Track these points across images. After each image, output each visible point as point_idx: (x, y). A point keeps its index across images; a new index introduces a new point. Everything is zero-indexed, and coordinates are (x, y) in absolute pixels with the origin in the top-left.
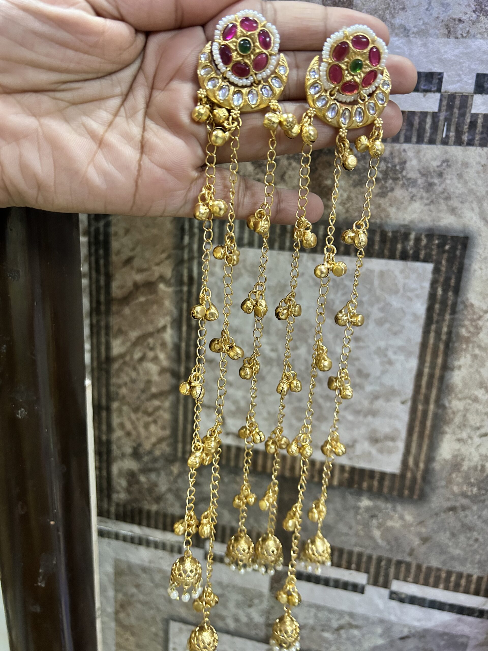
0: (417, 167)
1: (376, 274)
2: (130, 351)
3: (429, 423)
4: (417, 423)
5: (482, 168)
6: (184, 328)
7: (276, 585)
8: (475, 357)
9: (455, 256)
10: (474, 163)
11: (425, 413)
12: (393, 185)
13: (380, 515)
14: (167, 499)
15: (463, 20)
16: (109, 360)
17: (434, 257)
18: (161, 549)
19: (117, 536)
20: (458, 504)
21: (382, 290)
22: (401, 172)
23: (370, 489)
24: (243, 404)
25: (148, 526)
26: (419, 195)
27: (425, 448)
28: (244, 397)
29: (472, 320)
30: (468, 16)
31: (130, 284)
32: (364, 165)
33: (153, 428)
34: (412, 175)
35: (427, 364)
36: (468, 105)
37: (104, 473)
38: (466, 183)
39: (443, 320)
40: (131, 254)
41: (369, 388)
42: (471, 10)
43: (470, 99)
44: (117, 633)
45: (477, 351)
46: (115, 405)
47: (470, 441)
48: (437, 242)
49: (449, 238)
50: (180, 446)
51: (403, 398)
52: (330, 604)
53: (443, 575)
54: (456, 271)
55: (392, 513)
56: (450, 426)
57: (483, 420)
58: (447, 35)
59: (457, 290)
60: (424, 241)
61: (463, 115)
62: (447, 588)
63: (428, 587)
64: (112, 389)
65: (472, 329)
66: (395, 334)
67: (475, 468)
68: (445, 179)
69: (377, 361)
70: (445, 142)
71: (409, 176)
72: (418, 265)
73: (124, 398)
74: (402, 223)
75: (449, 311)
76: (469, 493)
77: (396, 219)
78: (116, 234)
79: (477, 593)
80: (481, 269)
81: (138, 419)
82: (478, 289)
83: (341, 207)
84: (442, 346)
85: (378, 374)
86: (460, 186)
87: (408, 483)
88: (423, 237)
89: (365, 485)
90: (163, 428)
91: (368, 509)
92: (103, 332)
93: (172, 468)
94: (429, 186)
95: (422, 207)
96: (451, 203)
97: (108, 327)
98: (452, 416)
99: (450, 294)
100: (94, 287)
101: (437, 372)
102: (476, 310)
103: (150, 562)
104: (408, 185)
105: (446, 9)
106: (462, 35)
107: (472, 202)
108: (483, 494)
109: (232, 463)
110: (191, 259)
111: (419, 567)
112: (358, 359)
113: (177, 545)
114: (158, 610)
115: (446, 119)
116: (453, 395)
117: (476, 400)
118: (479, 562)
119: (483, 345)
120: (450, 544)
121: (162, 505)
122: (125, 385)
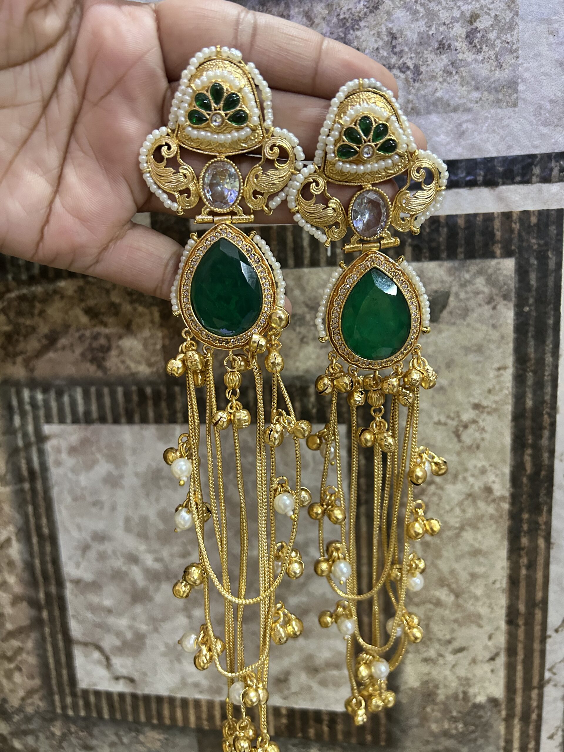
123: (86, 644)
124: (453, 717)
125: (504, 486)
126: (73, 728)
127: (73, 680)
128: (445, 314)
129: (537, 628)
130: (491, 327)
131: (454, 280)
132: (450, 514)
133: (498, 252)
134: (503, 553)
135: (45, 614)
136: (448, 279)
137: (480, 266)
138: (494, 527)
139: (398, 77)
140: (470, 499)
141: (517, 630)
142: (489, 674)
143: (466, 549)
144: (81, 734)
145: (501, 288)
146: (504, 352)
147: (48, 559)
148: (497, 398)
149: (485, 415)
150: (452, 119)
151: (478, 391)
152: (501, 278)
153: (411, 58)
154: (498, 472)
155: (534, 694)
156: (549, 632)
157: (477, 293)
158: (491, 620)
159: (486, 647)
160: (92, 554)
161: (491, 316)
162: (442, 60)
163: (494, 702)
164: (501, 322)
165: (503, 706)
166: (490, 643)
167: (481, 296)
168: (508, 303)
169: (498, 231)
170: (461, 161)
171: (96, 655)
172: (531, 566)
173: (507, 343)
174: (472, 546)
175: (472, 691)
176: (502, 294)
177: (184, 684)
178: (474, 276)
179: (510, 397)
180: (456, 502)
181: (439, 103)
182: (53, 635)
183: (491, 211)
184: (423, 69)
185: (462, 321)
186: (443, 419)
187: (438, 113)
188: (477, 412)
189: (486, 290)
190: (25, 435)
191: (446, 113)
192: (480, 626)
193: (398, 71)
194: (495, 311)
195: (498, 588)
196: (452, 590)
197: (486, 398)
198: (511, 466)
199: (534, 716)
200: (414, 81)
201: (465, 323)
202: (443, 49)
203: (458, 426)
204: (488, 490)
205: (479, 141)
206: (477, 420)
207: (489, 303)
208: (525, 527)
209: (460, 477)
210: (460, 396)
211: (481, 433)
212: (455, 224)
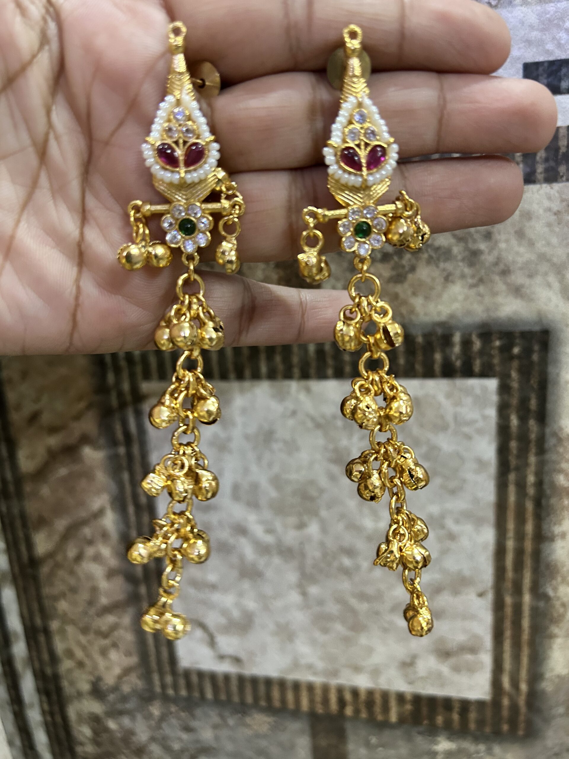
2: (60, 547)
3: (526, 623)
4: (508, 624)
5: (555, 217)
6: (131, 509)
9: (532, 363)
10: (541, 211)
11: (518, 608)
12: (414, 261)
14: (151, 752)
16: (34, 562)
17: (498, 368)
21: (422, 426)
23: (448, 725)
24: (236, 614)
26: (458, 273)
27: (525, 660)
28: (237, 605)
31: (42, 452)
33: (114, 655)
34: (443, 241)
35: (511, 534)
37: (58, 719)
38: (531, 244)
39: (527, 465)
40: (37, 407)
46: (54, 625)
48: (497, 343)
49: (518, 334)
50: (156, 678)
51: (480, 588)
54: (535, 386)
56: (561, 625)
59: (542, 417)
60: (477, 344)
64: (47, 603)
66: (453, 492)
68: (496, 242)
71: (437, 244)
72: (473, 383)
73: (65, 614)
74: (437, 319)
75: (533, 450)
77: (426, 314)
81: (90, 643)
84: (530, 506)
86: (522, 250)
87: (505, 713)
88: (474, 338)
89: (440, 720)
90: (128, 654)
91: (449, 754)
92: (18, 524)
93: (151, 708)
94: (473, 257)
95: (466, 291)
96: (512, 278)
97: (23, 517)
98: (561, 610)
99: (532, 423)
101: (528, 545)
104: (438, 259)
107: (546, 274)
109: (236, 699)
110: (124, 407)
116: (559, 579)
122: (63, 595)
126: (173, 709)
127: (173, 659)
144: (183, 714)
171: (200, 633)
177: (296, 665)
190: (120, 394)
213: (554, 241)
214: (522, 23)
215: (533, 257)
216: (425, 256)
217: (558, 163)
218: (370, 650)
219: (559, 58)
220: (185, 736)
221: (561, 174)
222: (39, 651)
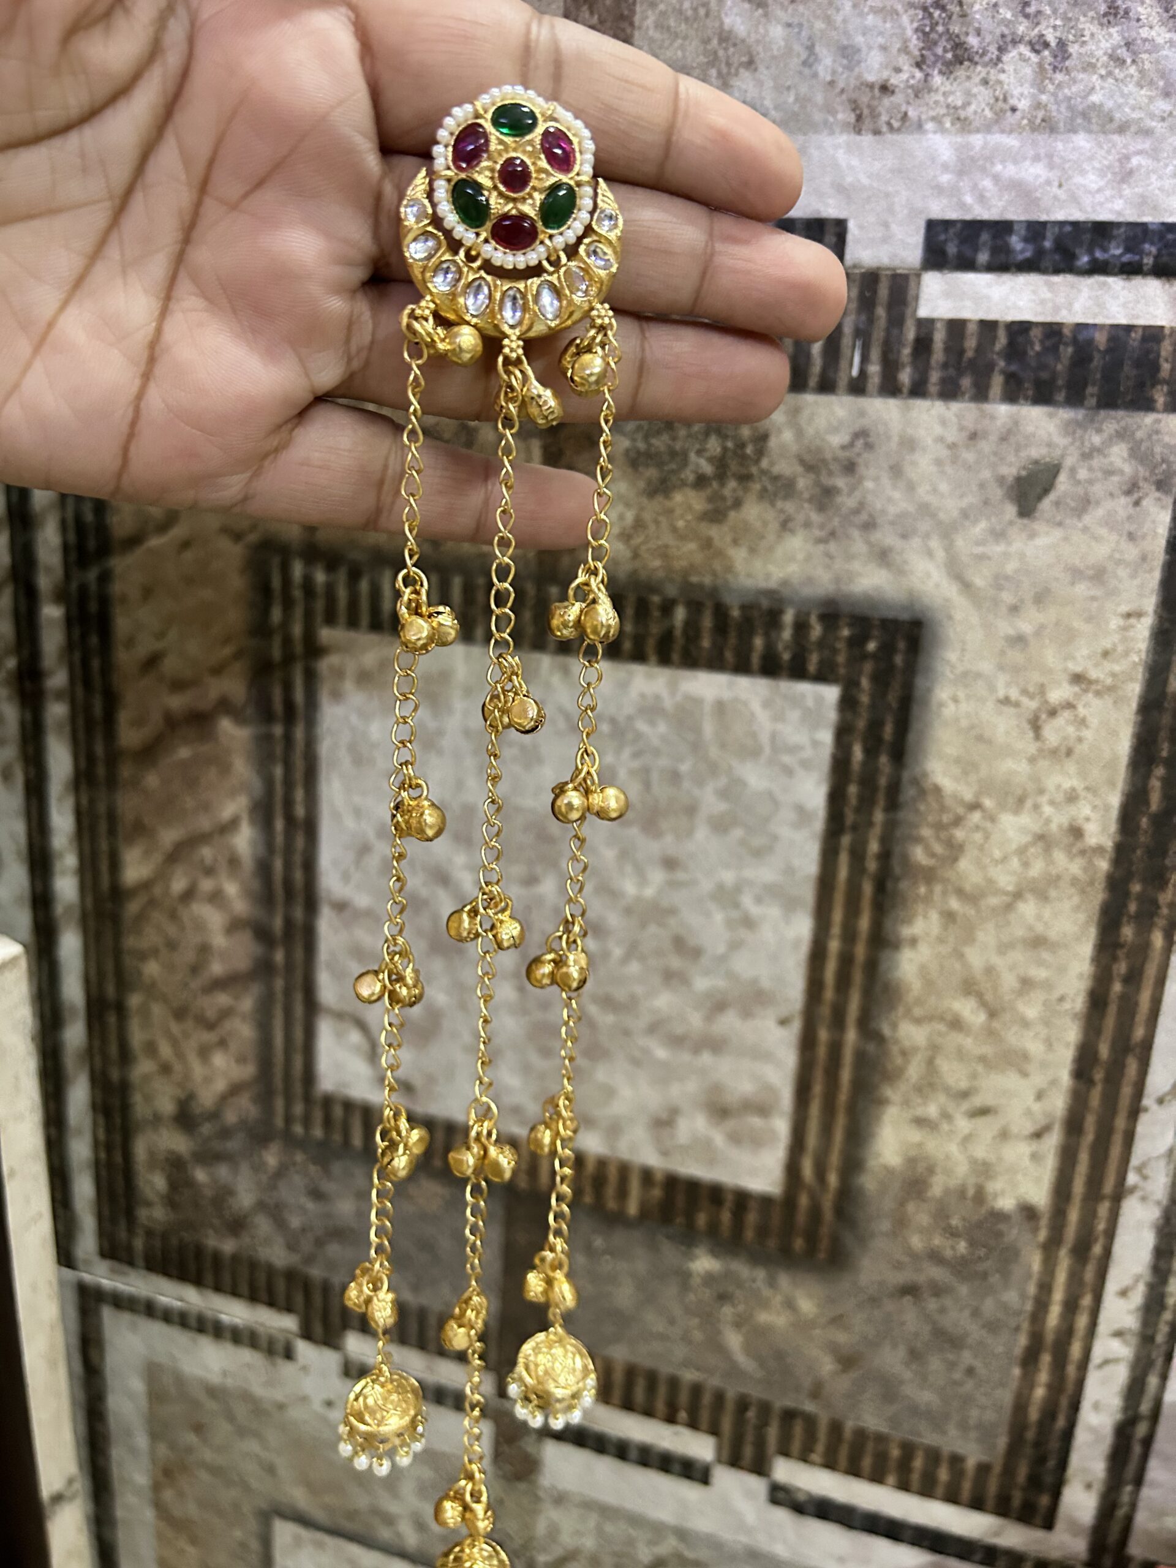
0: (794, 448)
1: (707, 708)
2: (162, 875)
3: (846, 1075)
4: (818, 1074)
5: (948, 452)
6: (279, 825)
7: (505, 1448)
8: (949, 917)
9: (891, 668)
10: (929, 441)
11: (835, 1049)
12: (740, 493)
13: (738, 1293)
14: (255, 1228)
15: (891, 88)
16: (118, 894)
17: (842, 671)
18: (247, 1345)
19: (149, 1309)
20: (921, 1279)
21: (723, 746)
22: (757, 461)
23: (713, 1230)
25: (218, 1289)
27: (839, 1135)
29: (939, 827)
30: (904, 76)
31: (156, 719)
32: (670, 442)
33: (219, 1060)
34: (784, 467)
35: (836, 930)
36: (910, 298)
37: (118, 1158)
38: (911, 487)
39: (870, 824)
40: (158, 646)
41: (702, 983)
42: (913, 62)
43: (912, 283)
44: (160, 1536)
45: (954, 904)
46: (134, 1000)
47: (945, 1127)
48: (846, 632)
49: (877, 623)
50: (279, 1104)
51: (784, 1011)
52: (632, 1503)
53: (895, 1453)
54: (895, 705)
55: (766, 1292)
56: (896, 1085)
57: (974, 1076)
58: (854, 127)
59: (900, 752)
60: (816, 631)
61: (897, 320)
62: (904, 1486)
63: (861, 1480)
64: (128, 961)
65: (938, 849)
66: (758, 853)
67: (962, 1193)
68: (861, 480)
69: (719, 917)
70: (858, 387)
71: (776, 470)
72: (805, 689)
73: (153, 984)
74: (763, 584)
75: (881, 800)
76: (948, 1253)
77: (749, 575)
78: (124, 599)
79: (977, 1504)
80: (955, 700)
81: (186, 1035)
82: (951, 750)
83: (620, 546)
84: (868, 888)
85: (721, 949)
86: (897, 495)
87: (801, 1217)
88: (814, 620)
89: (702, 1219)
90: (241, 1060)
91: (709, 1279)
92: (103, 827)
93: (265, 1154)
94: (825, 497)
95: (810, 546)
96: (877, 536)
97: (112, 818)
98: (899, 1061)
99: (884, 760)
100: (81, 722)
101: (860, 951)
102: (948, 802)
103: (225, 1373)
104: (775, 495)
105: (850, 62)
106: (889, 124)
107: (927, 536)
108: (980, 1258)
110: (288, 659)
111: (836, 1428)
112: (672, 911)
113: (281, 1337)
114: (246, 1488)
115: (858, 333)
116: (901, 1010)
117: (956, 1024)
118: (980, 1426)
119: (968, 888)
120: (908, 1375)
121: (246, 1240)
122: (155, 952)
123: (339, 1016)
124: (950, 1226)
125: (1104, 830)
126: (299, 1157)
127: (309, 1076)
128: (1046, 504)
129: (1127, 1091)
130: (1125, 537)
131: (1072, 444)
132: (1000, 866)
133: (1160, 400)
134: (1086, 948)
135: (279, 956)
136: (1062, 441)
137: (1123, 423)
138: (1076, 900)
139: (1026, 60)
140: (1040, 844)
141: (1088, 1091)
142: (1026, 1162)
143: (1020, 932)
144: (313, 1169)
145: (1155, 467)
146: (1142, 586)
147: (298, 859)
148: (1117, 668)
149: (1090, 695)
150: (1114, 146)
151: (1085, 652)
152: (1158, 450)
153: (1055, 27)
154: (1098, 802)
155: (1104, 1209)
156: (1148, 1101)
157: (1109, 473)
158: (1044, 1065)
159: (1028, 1112)
160: (373, 862)
161: (1129, 518)
162: (1110, 35)
163: (1029, 1212)
164: (1145, 530)
165: (1044, 1222)
166: (1036, 1107)
167: (1115, 479)
168: (1163, 497)
169: (1167, 360)
170: (1118, 225)
171: (355, 1037)
172: (1133, 978)
173: (1151, 570)
174: (1031, 928)
175: (993, 1186)
176: (1154, 478)
178: (1109, 442)
179: (1141, 669)
180: (1014, 846)
181: (1093, 115)
182: (288, 992)
183: (1159, 323)
184: (1073, 49)
185: (1075, 521)
186: (1014, 694)
187: (1090, 131)
188: (1076, 689)
189: (1128, 469)
190: (287, 641)
191: (1104, 133)
192: (1025, 1074)
193: (1029, 48)
194: (1138, 509)
195: (1066, 1011)
196: (983, 1003)
197: (1096, 665)
198: (1123, 794)
199: (1097, 1249)
200: (1055, 69)
201: (1080, 525)
202: (1115, 15)
203: (1039, 709)
204: (1076, 832)
205: (1157, 192)
206: (1075, 702)
207: (1128, 493)
208: (1133, 907)
209: (1029, 803)
210: (1051, 657)
211: (1078, 730)
212: (1090, 342)
213: (944, 487)
214: (933, 160)
215: (911, 509)
216: (757, 487)
217: (960, 372)
218: (610, 1093)
219: (979, 218)
220: (310, 1205)
221: (963, 388)
222: (104, 1040)
